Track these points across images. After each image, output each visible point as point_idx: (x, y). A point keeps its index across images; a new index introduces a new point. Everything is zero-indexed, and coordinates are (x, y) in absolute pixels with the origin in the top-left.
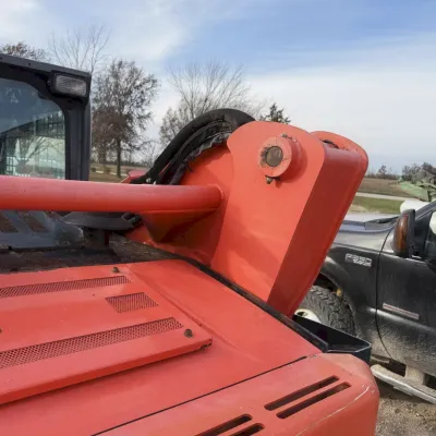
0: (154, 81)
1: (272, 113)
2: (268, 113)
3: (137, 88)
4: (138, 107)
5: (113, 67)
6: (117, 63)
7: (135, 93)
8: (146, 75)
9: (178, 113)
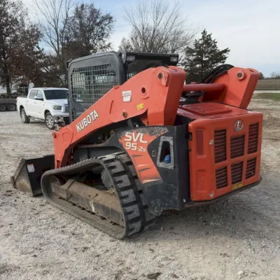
0: (111, 18)
1: (203, 37)
2: (201, 37)
3: (98, 24)
4: (100, 39)
5: (77, 9)
6: (79, 6)
7: (97, 29)
8: (103, 13)
9: (130, 41)
